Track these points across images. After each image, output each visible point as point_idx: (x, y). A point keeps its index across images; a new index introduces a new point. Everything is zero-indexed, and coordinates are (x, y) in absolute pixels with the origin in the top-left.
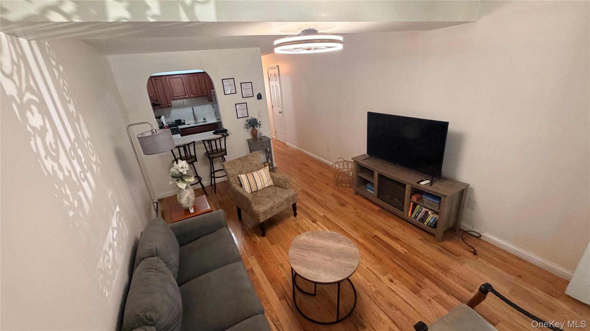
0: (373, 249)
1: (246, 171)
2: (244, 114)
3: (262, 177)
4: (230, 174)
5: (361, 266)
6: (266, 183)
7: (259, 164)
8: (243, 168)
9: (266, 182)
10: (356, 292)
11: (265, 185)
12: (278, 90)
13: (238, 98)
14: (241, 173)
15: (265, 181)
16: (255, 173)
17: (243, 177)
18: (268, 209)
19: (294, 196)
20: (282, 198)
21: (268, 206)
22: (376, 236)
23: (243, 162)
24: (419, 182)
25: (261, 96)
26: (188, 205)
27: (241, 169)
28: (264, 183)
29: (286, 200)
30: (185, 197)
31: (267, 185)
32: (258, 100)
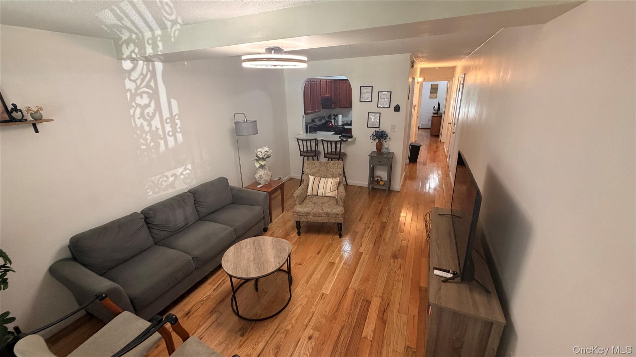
0: (345, 307)
1: (319, 175)
2: (374, 124)
3: (326, 185)
4: (306, 172)
5: (312, 306)
6: (329, 193)
7: (336, 173)
8: (318, 171)
9: (328, 191)
10: (277, 315)
11: (326, 193)
12: (457, 103)
13: (372, 107)
14: (313, 174)
15: (327, 189)
16: (323, 180)
17: (311, 178)
18: (303, 213)
19: (337, 215)
20: (322, 209)
21: (304, 210)
22: (369, 302)
23: (321, 166)
24: (435, 268)
25: (399, 108)
26: (260, 181)
27: (316, 171)
28: (326, 190)
29: (325, 213)
30: (258, 174)
31: (328, 195)
32: (395, 112)
